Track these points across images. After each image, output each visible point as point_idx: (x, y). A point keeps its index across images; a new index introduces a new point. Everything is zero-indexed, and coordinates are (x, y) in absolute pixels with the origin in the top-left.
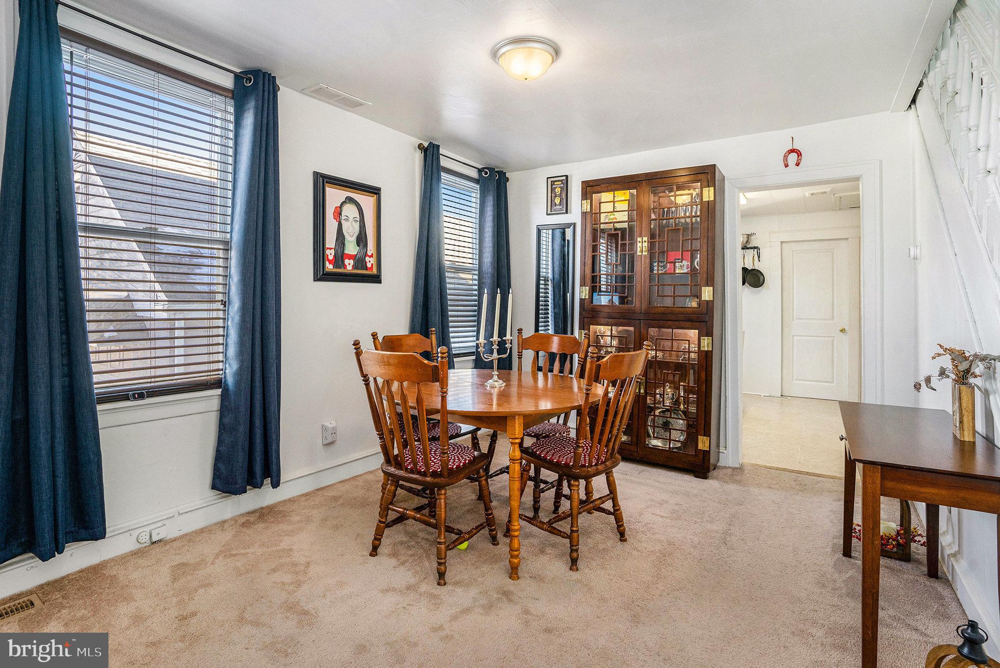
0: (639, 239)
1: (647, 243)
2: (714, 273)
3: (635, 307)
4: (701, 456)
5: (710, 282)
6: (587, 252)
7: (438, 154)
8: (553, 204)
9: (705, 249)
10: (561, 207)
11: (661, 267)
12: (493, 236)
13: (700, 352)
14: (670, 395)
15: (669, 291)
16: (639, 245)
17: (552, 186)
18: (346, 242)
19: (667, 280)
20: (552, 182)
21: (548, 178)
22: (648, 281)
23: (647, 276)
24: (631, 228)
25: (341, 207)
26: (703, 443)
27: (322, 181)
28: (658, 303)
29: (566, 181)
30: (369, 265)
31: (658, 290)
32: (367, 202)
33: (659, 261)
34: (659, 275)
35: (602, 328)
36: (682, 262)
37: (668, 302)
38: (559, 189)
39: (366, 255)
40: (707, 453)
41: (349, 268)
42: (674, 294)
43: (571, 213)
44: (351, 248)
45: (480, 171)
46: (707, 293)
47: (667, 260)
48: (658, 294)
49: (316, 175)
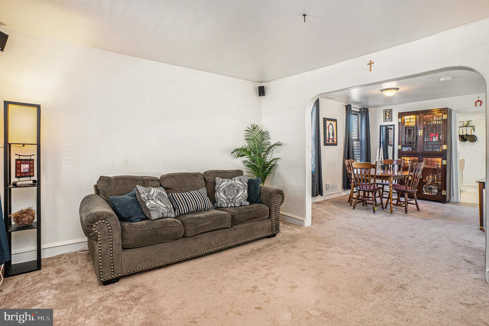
0: (419, 131)
1: (422, 132)
2: (447, 141)
3: (418, 151)
4: (443, 197)
5: (445, 143)
6: (400, 135)
7: (351, 107)
8: (386, 118)
9: (444, 133)
10: (389, 119)
11: (428, 139)
12: (365, 130)
13: (442, 165)
14: (431, 179)
15: (430, 146)
16: (419, 132)
17: (385, 113)
18: (330, 135)
19: (430, 143)
20: (385, 112)
21: (384, 110)
22: (423, 144)
23: (422, 142)
24: (416, 127)
25: (329, 126)
26: (444, 193)
27: (325, 120)
28: (426, 150)
29: (391, 111)
30: (335, 141)
31: (426, 146)
32: (334, 123)
33: (427, 137)
34: (427, 141)
35: (405, 158)
36: (435, 137)
37: (430, 150)
38: (388, 114)
39: (334, 138)
40: (445, 196)
41: (331, 142)
42: (432, 147)
43: (393, 121)
44: (331, 137)
45: (360, 109)
46: (445, 147)
47: (430, 137)
48: (426, 147)
49: (324, 118)
